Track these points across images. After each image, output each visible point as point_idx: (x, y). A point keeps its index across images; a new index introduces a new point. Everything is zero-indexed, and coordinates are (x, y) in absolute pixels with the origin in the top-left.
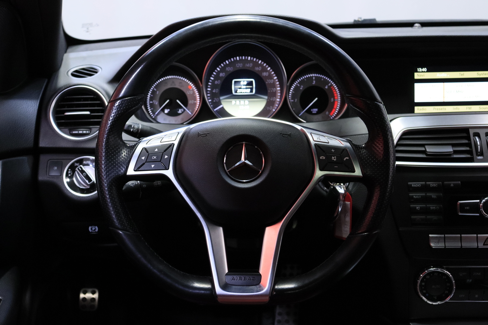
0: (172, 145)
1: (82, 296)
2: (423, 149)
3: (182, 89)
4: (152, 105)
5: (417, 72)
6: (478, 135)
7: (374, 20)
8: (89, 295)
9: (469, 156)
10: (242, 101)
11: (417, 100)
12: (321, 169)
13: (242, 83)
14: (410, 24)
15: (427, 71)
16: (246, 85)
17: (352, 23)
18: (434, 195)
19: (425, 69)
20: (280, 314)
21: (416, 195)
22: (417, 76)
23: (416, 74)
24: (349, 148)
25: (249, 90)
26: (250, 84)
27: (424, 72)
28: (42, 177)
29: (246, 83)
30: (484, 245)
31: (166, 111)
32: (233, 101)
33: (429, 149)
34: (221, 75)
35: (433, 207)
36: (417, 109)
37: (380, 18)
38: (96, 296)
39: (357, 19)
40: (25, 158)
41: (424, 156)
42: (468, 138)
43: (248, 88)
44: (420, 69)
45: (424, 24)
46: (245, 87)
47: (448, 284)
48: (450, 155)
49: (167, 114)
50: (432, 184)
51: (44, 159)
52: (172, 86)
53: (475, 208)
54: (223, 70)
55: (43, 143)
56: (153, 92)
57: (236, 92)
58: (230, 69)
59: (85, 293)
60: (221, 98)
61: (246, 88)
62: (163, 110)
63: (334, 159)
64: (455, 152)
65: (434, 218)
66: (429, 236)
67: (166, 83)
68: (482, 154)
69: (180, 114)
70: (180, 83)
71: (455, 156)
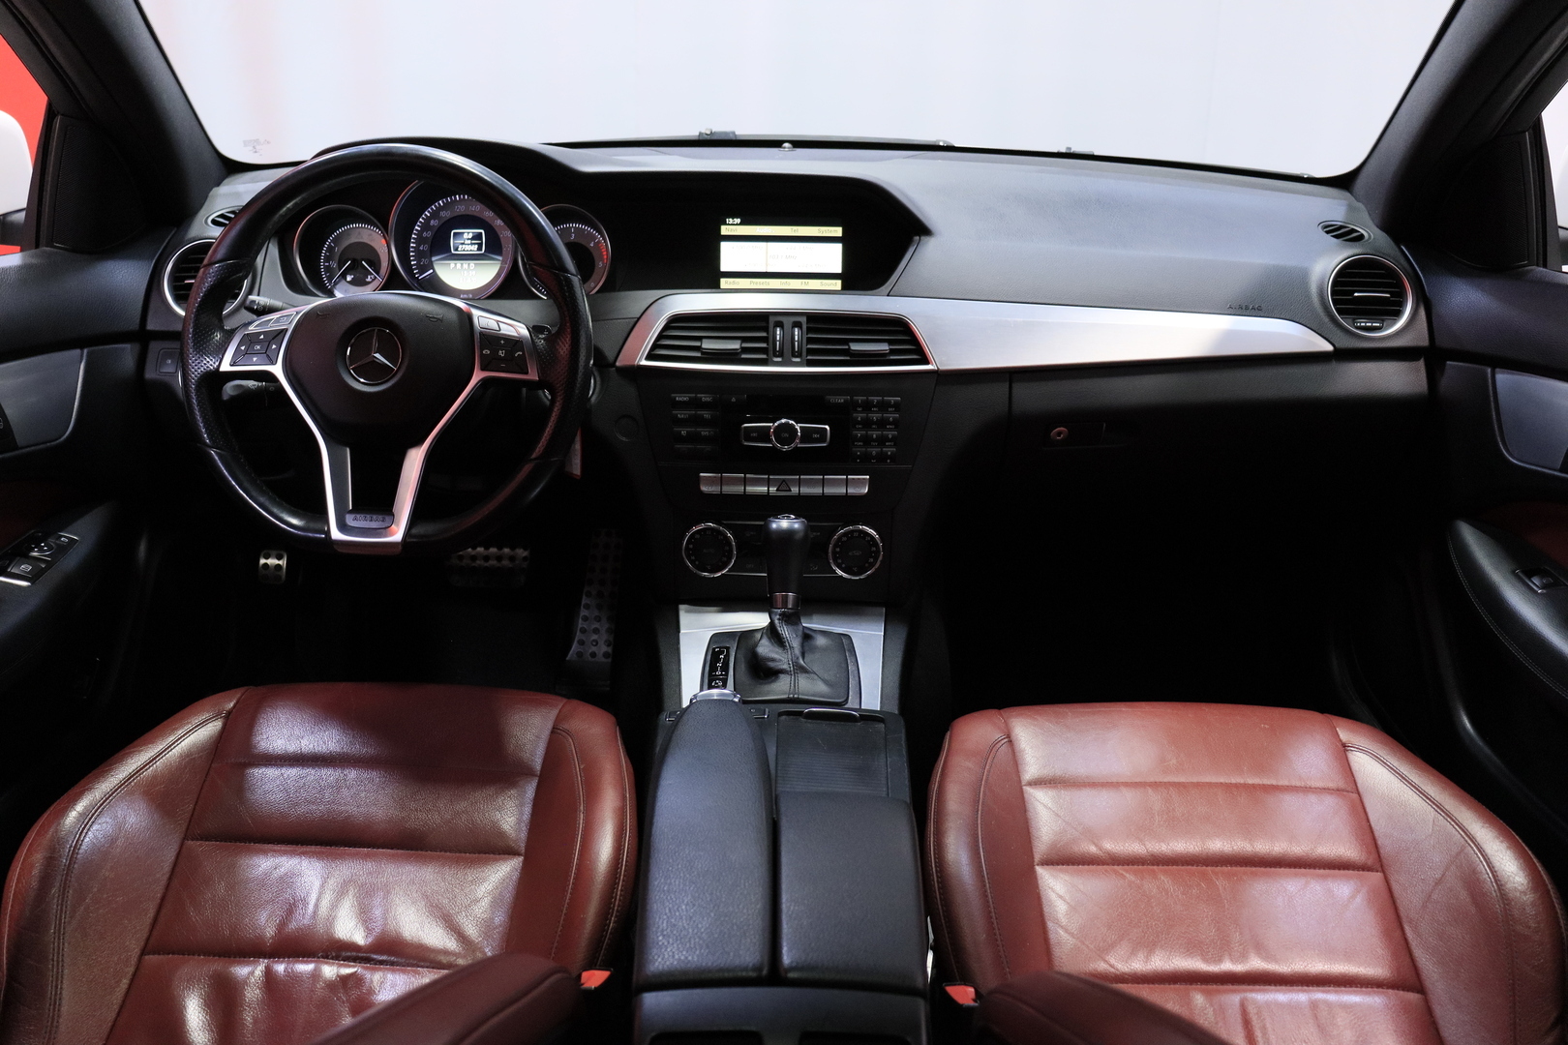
0: (284, 332)
1: (263, 561)
2: (697, 344)
3: (372, 244)
4: (328, 269)
5: (725, 224)
6: (780, 325)
7: (734, 133)
8: (272, 561)
9: (764, 356)
10: (465, 264)
11: (724, 268)
12: (483, 368)
13: (465, 236)
14: (776, 144)
15: (741, 224)
16: (472, 239)
17: (697, 138)
18: (707, 415)
19: (738, 221)
20: (587, 607)
21: (681, 415)
22: (725, 230)
23: (723, 228)
24: (526, 338)
25: (476, 246)
26: (478, 237)
27: (737, 224)
28: (150, 374)
29: (471, 236)
30: (777, 490)
31: (349, 278)
32: (452, 263)
33: (707, 345)
34: (432, 222)
35: (705, 432)
36: (724, 283)
37: (744, 131)
38: (283, 562)
39: (703, 131)
40: (128, 346)
41: (699, 355)
42: (766, 329)
43: (475, 244)
44: (730, 221)
45: (798, 144)
46: (469, 242)
47: (727, 548)
48: (737, 354)
49: (349, 282)
50: (706, 398)
51: (155, 347)
52: (356, 240)
53: (764, 435)
54: (434, 216)
55: (151, 326)
56: (330, 249)
57: (456, 250)
58: (445, 215)
59: (267, 558)
60: (434, 259)
61: (472, 244)
62: (343, 276)
63: (501, 353)
64: (745, 350)
65: (708, 448)
66: (699, 476)
67: (349, 235)
68: (781, 354)
69: (369, 283)
70: (371, 235)
71: (743, 356)
